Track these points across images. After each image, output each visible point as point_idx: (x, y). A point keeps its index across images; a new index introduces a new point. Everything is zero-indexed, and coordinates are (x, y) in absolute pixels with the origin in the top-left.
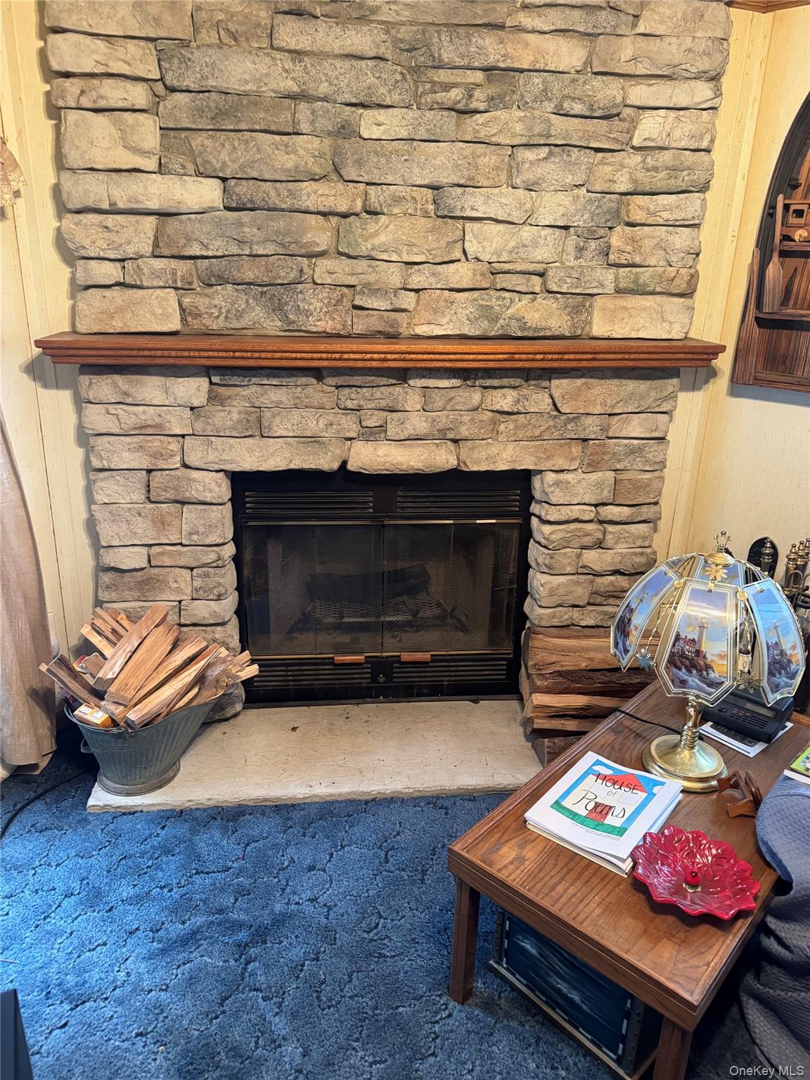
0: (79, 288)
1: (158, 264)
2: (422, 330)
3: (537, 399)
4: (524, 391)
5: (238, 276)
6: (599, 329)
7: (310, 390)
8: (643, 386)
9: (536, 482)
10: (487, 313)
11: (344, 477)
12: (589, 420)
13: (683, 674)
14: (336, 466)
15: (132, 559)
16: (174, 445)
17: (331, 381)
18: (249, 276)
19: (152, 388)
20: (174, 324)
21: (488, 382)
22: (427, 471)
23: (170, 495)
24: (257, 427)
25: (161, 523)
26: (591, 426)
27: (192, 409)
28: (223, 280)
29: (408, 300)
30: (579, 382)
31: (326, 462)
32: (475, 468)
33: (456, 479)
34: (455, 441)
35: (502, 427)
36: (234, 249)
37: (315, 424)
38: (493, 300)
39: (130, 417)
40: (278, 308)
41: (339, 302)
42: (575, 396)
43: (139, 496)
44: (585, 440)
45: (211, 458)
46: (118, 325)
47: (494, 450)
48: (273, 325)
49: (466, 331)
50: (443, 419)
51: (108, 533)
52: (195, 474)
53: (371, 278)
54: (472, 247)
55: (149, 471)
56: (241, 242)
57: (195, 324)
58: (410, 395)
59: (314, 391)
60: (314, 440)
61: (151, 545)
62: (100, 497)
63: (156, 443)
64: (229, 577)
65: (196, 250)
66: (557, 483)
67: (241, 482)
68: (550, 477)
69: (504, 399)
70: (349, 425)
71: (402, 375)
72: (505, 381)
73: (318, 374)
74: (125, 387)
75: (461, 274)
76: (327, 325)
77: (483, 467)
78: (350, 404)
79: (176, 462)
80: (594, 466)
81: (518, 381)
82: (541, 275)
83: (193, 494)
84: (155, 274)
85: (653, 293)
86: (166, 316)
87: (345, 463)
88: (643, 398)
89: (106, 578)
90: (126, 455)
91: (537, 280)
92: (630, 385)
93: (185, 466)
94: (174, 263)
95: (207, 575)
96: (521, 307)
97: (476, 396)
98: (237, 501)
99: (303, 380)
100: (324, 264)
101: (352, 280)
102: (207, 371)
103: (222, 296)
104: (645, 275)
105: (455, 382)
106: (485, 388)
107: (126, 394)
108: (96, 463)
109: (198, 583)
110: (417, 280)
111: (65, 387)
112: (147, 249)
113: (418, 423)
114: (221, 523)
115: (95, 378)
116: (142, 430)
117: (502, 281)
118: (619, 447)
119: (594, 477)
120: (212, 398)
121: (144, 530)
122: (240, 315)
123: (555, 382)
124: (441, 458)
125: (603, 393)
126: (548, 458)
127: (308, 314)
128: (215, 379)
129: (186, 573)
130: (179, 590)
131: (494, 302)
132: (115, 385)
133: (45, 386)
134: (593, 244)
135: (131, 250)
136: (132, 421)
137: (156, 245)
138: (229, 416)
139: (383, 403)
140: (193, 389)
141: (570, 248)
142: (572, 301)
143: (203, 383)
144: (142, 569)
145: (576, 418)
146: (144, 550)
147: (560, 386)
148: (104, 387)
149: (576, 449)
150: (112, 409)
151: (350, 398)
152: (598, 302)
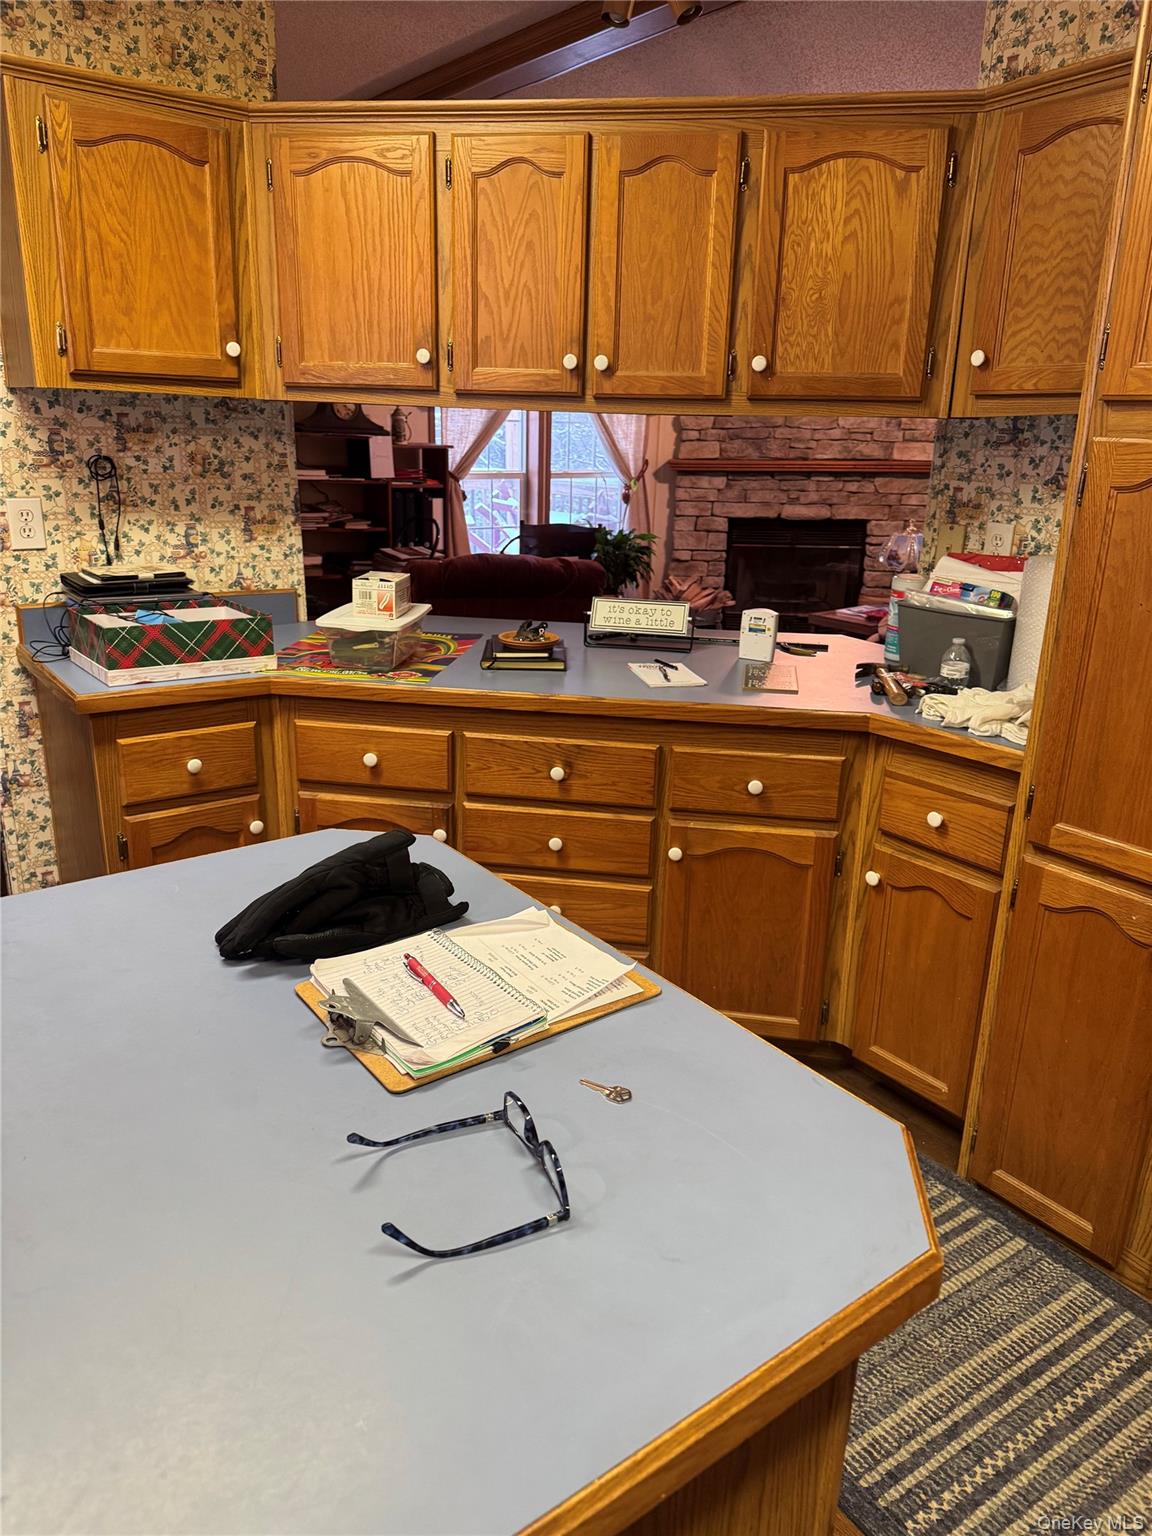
0: (680, 441)
1: (714, 431)
2: (819, 456)
3: (869, 487)
4: (863, 483)
5: (744, 436)
6: (896, 456)
7: (768, 482)
8: (916, 482)
9: (870, 526)
10: (846, 449)
11: (780, 523)
12: (893, 496)
13: (892, 562)
14: (776, 515)
15: (685, 556)
16: (710, 506)
17: (777, 478)
18: (749, 435)
19: (704, 481)
20: (717, 455)
21: (846, 479)
22: (817, 518)
23: (705, 528)
24: (744, 499)
25: (699, 540)
26: (893, 499)
27: (719, 490)
28: (738, 437)
29: (813, 444)
30: (887, 479)
31: (772, 514)
32: (838, 518)
33: (828, 523)
34: (830, 505)
35: (852, 499)
36: (744, 425)
37: (769, 496)
38: (850, 444)
39: (695, 493)
40: (759, 448)
41: (784, 445)
42: (885, 485)
43: (692, 528)
44: (890, 506)
45: (725, 510)
46: (695, 456)
47: (848, 509)
48: (755, 455)
49: (838, 457)
50: (825, 495)
51: (678, 543)
52: (716, 518)
53: (798, 435)
54: (841, 422)
55: (698, 517)
56: (747, 422)
57: (725, 455)
58: (811, 485)
59: (770, 482)
60: (766, 504)
61: (692, 550)
62: (677, 528)
63: (702, 505)
64: (722, 567)
65: (729, 426)
66: (877, 525)
67: (735, 523)
68: (874, 522)
69: (853, 487)
70: (784, 498)
71: (808, 475)
72: (855, 478)
73: (772, 474)
74: (695, 481)
75: (836, 433)
76: (778, 455)
77: (843, 517)
78: (785, 488)
79: (709, 513)
80: (894, 518)
81: (859, 478)
82: (871, 433)
83: (714, 527)
84: (712, 435)
85: (921, 441)
86: (715, 452)
87: (779, 515)
88: (917, 486)
89: (673, 565)
90: (691, 510)
91: (869, 436)
92: (912, 481)
93: (712, 515)
94: (720, 431)
95: (715, 565)
96: (862, 447)
97: (840, 485)
98: (729, 533)
99: (766, 478)
100: (779, 430)
101: (790, 437)
102: (727, 474)
103: (737, 443)
104: (917, 434)
105: (832, 479)
106: (845, 481)
107: (695, 483)
108: (678, 513)
109: (711, 568)
110: (817, 436)
111: (664, 482)
112: (710, 426)
113: (814, 497)
114: (720, 541)
115: (684, 477)
116: (699, 499)
117: (854, 436)
118: (906, 509)
119: (895, 523)
120: (728, 486)
121: (692, 543)
122: (743, 451)
123: (877, 479)
124: (824, 513)
125: (898, 485)
126: (873, 513)
127: (771, 450)
128: (730, 477)
129: (706, 564)
130: (702, 572)
131: (850, 445)
132: (691, 480)
133: (660, 482)
134: (893, 421)
135: (704, 426)
136: (695, 495)
137: (714, 424)
138: (732, 494)
139: (799, 488)
140: (720, 482)
141: (884, 423)
142: (885, 444)
143: (725, 479)
144: (687, 561)
145: (886, 495)
146: (690, 553)
147: (879, 481)
148: (686, 481)
149: (886, 510)
150: (688, 490)
151: (785, 485)
152: (896, 445)
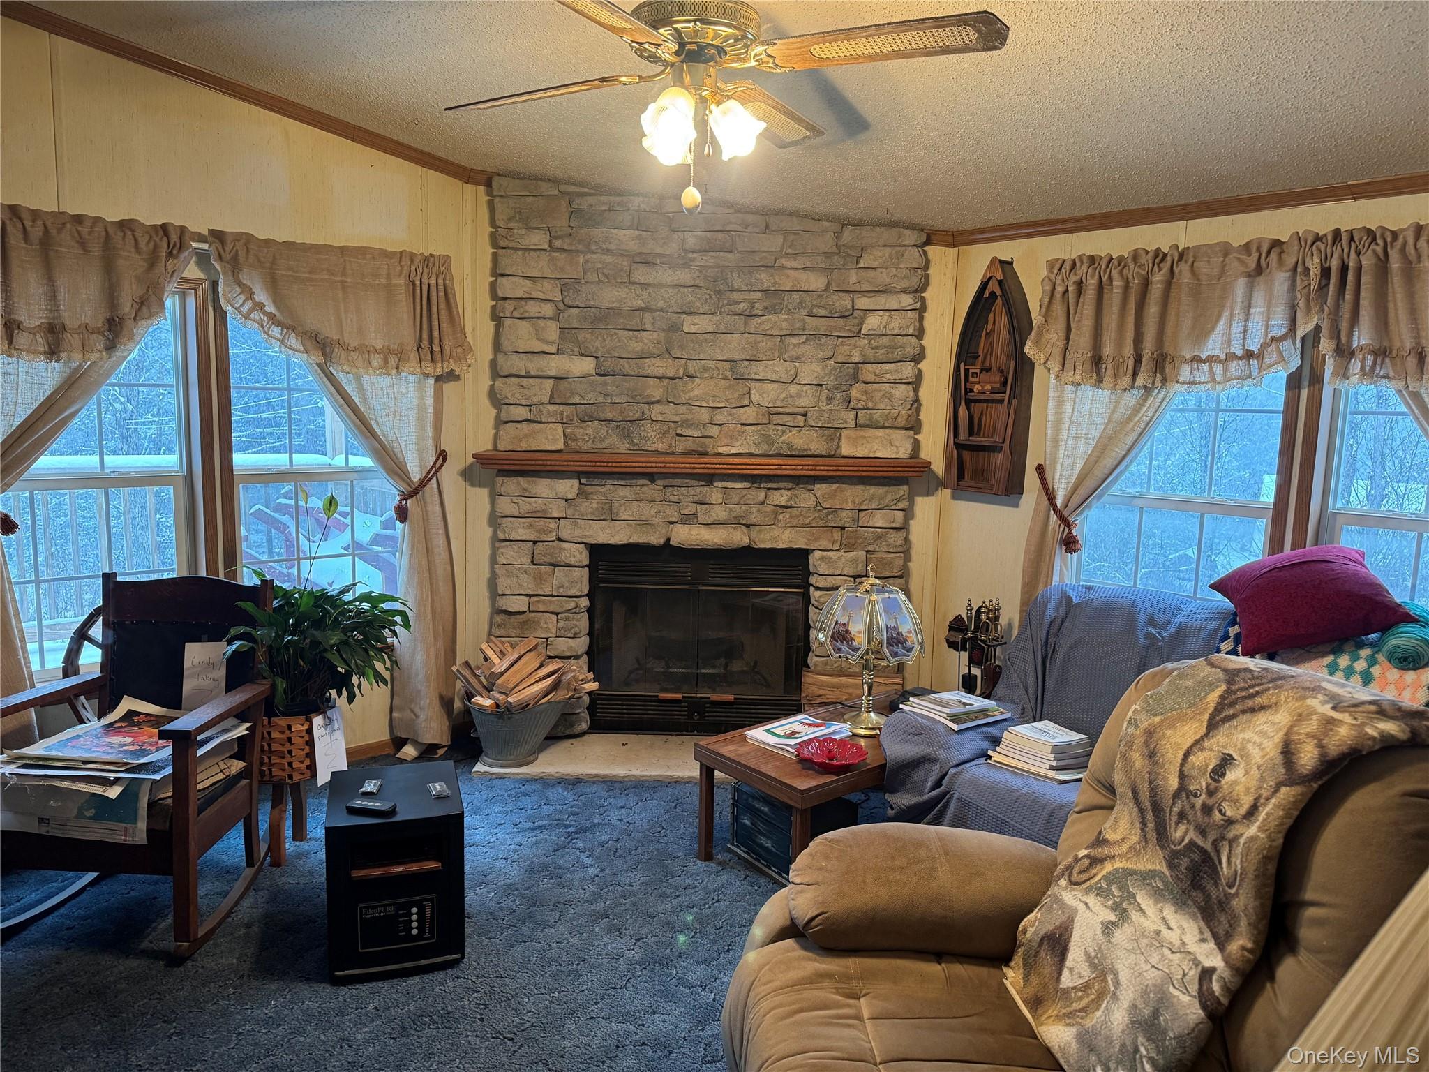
0: (500, 423)
1: (553, 408)
2: (722, 450)
3: (806, 498)
4: (796, 492)
5: (602, 416)
6: (846, 450)
7: (645, 488)
8: (881, 490)
9: (814, 558)
10: (766, 439)
11: (668, 550)
12: (844, 514)
13: (839, 644)
14: (662, 541)
15: (517, 604)
16: (553, 525)
17: (660, 482)
18: (610, 416)
19: (542, 487)
20: (560, 445)
21: (770, 485)
22: (727, 547)
23: (547, 559)
24: (608, 514)
25: (539, 579)
26: (846, 518)
27: (567, 500)
28: (592, 418)
29: (714, 431)
30: (835, 486)
31: (655, 539)
32: (762, 546)
33: (746, 554)
34: (748, 526)
35: (781, 517)
36: (601, 399)
37: (649, 511)
38: (771, 431)
39: (526, 505)
40: (628, 436)
41: (667, 432)
42: (832, 495)
43: (526, 560)
44: (843, 528)
45: (577, 533)
46: (524, 446)
47: (776, 533)
48: (623, 446)
49: (753, 451)
50: (738, 510)
51: (504, 584)
52: (565, 545)
53: (689, 417)
54: (755, 397)
55: (535, 542)
56: (605, 395)
57: (573, 445)
58: (714, 493)
59: (648, 489)
60: (647, 523)
61: (530, 596)
62: (501, 560)
63: (541, 523)
64: (583, 622)
65: (577, 400)
66: (822, 559)
67: (596, 551)
68: (817, 554)
69: (782, 497)
70: (672, 512)
71: (709, 479)
72: (781, 485)
73: (651, 477)
74: (525, 486)
75: (749, 414)
76: (659, 446)
77: (768, 545)
78: (673, 499)
79: (553, 536)
80: (851, 547)
81: (791, 485)
82: (805, 415)
83: (563, 558)
84: (550, 414)
85: (883, 427)
86: (555, 441)
87: (668, 540)
88: (882, 498)
89: (499, 619)
90: (521, 531)
91: (801, 418)
92: (872, 489)
93: (559, 539)
94: (562, 408)
95: (568, 619)
96: (791, 436)
97: (762, 495)
98: (592, 567)
99: (641, 482)
100: (660, 408)
101: (676, 418)
102: (578, 475)
103: (592, 428)
104: (877, 415)
105: (747, 485)
106: (768, 489)
107: (525, 490)
108: (501, 536)
109: (561, 624)
110: (719, 418)
111: (484, 487)
112: (547, 399)
113: (720, 513)
114: (580, 581)
115: (506, 479)
116: (533, 514)
117: (776, 419)
118: (868, 533)
119: (851, 554)
120: (581, 493)
121: (528, 585)
122: (602, 441)
123: (817, 486)
124: (737, 538)
125: (852, 495)
126: (816, 540)
127: (646, 439)
128: (583, 481)
129: (554, 616)
130: (547, 629)
131: (771, 432)
132: (518, 484)
133: (472, 485)
134: (839, 396)
135: (536, 400)
136: (528, 507)
137: (552, 396)
138: (590, 506)
139: (696, 498)
140: (568, 487)
141: (823, 398)
142: (827, 432)
143: (575, 483)
144: (524, 612)
145: (834, 511)
146: (526, 599)
147: (821, 489)
148: (511, 485)
149: (837, 535)
150: (515, 500)
151: (673, 494)
152: (845, 432)
